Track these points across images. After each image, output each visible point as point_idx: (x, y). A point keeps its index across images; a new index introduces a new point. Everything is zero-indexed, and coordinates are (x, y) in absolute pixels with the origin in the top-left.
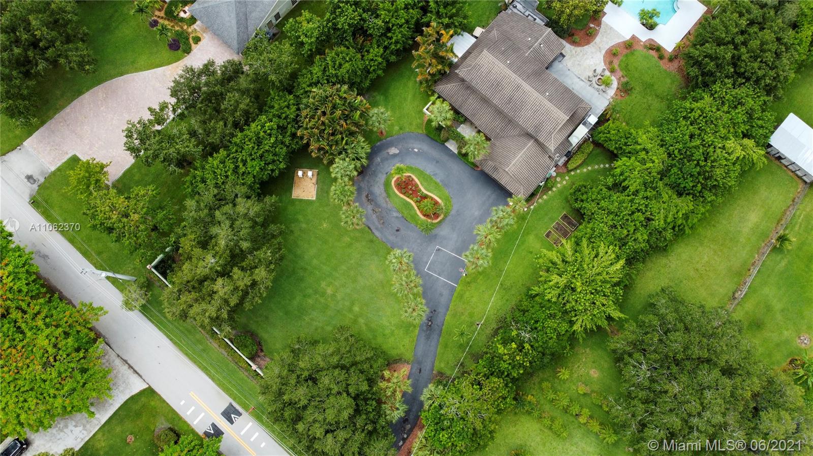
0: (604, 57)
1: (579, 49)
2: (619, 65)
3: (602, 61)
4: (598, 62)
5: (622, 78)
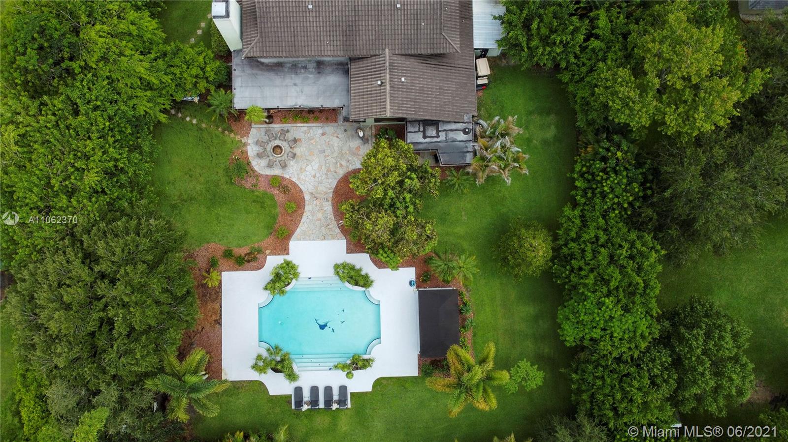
0: (301, 191)
1: (341, 173)
2: (272, 198)
3: (297, 182)
4: (302, 177)
5: (255, 181)
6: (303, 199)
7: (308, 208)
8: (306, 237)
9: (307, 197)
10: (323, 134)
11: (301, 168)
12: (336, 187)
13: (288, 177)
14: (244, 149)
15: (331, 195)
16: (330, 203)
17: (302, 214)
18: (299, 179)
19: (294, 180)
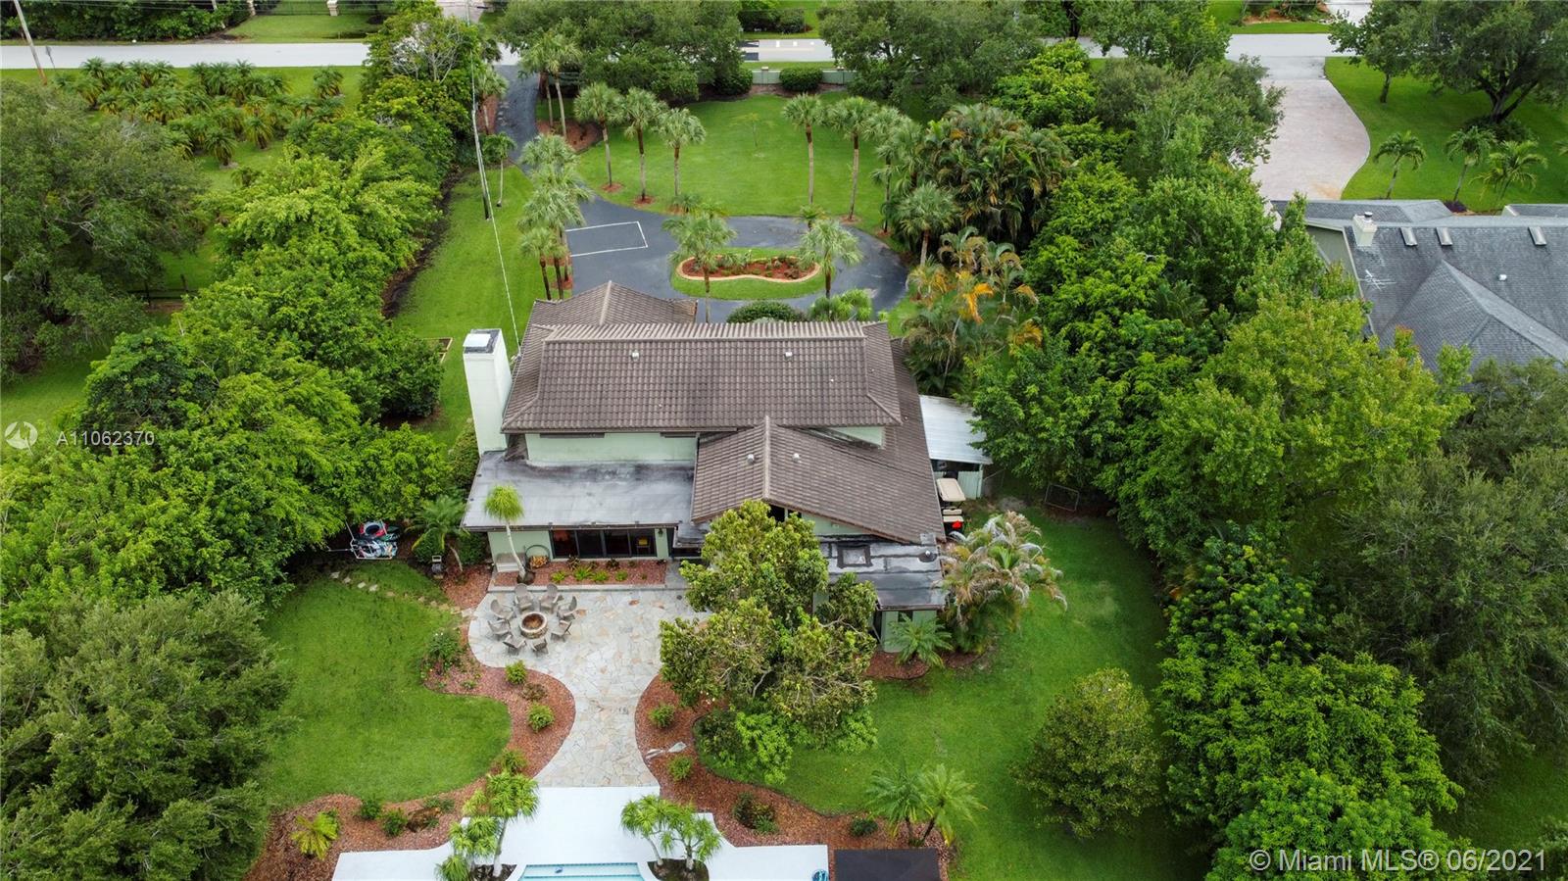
0: (570, 696)
2: (502, 709)
3: (563, 681)
4: (577, 671)
5: (471, 679)
6: (572, 711)
7: (578, 726)
8: (565, 780)
9: (580, 707)
10: (632, 603)
11: (577, 657)
12: (649, 688)
13: (544, 671)
14: (463, 627)
15: (635, 703)
16: (632, 716)
17: (565, 737)
18: (568, 674)
19: (557, 676)
